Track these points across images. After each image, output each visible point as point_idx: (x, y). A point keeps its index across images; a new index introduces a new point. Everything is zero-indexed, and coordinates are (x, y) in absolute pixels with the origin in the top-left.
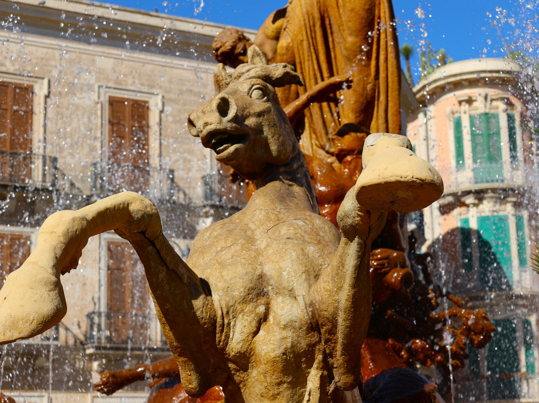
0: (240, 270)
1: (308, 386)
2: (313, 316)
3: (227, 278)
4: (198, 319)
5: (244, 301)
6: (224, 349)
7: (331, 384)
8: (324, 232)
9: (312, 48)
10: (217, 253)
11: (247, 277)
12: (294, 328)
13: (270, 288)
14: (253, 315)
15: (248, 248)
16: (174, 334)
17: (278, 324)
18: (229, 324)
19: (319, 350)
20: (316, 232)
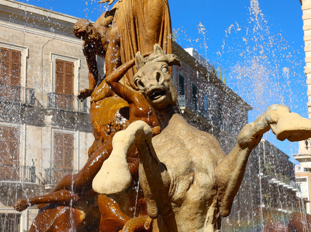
0: (183, 159)
1: (207, 214)
2: (216, 183)
3: (176, 163)
4: (163, 182)
5: (184, 174)
6: (172, 196)
7: (217, 214)
8: (215, 142)
9: (129, 33)
10: (168, 150)
11: (185, 163)
12: (206, 188)
13: (195, 168)
14: (188, 181)
15: (183, 148)
16: (151, 189)
17: (199, 186)
18: (176, 185)
19: (215, 198)
20: (211, 142)
